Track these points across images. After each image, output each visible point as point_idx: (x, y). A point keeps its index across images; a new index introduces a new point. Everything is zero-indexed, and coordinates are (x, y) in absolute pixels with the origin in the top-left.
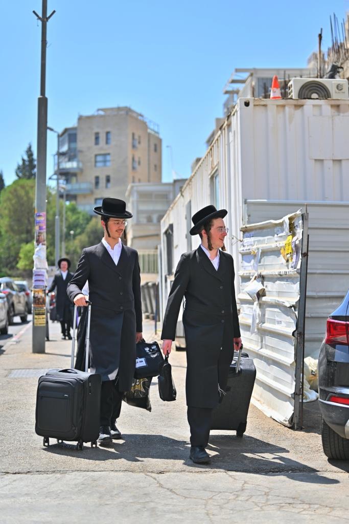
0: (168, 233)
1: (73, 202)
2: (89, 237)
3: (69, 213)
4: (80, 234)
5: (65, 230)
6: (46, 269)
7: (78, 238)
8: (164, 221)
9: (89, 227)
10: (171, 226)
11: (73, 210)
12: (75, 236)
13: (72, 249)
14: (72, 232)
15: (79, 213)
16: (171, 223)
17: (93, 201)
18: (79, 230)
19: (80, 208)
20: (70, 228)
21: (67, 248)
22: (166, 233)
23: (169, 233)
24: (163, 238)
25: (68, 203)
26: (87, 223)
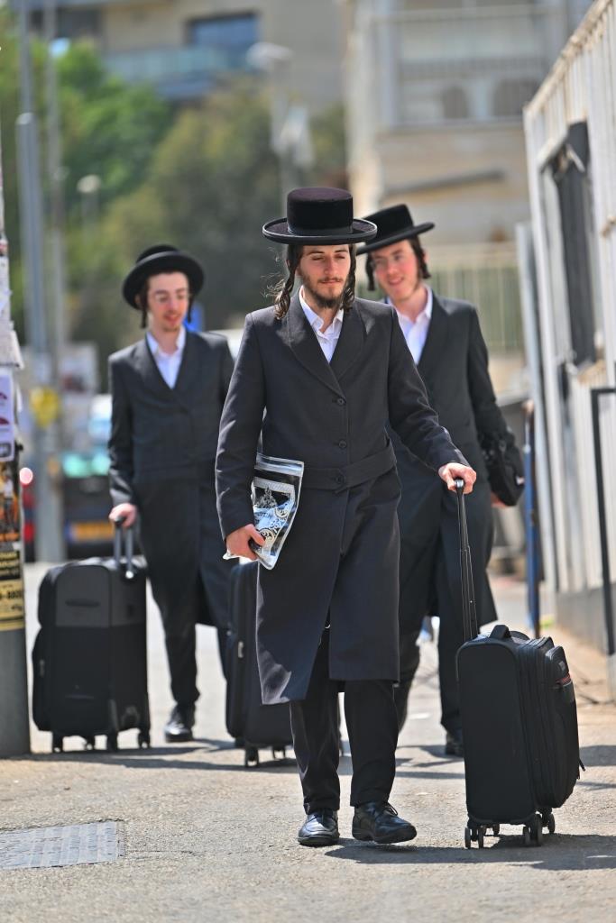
0: (564, 164)
1: (87, 44)
2: (170, 202)
3: (73, 97)
4: (127, 187)
5: (58, 175)
6: (13, 365)
7: (121, 207)
8: (543, 111)
9: (167, 156)
10: (579, 135)
11: (86, 78)
12: (103, 199)
13: (93, 262)
14: (89, 184)
15: (114, 92)
16: (576, 117)
17: (175, 33)
18: (118, 173)
19: (120, 70)
20: (77, 165)
21: (70, 256)
22: (554, 163)
23: (572, 165)
24: (541, 193)
25: (59, 49)
26: (156, 138)
